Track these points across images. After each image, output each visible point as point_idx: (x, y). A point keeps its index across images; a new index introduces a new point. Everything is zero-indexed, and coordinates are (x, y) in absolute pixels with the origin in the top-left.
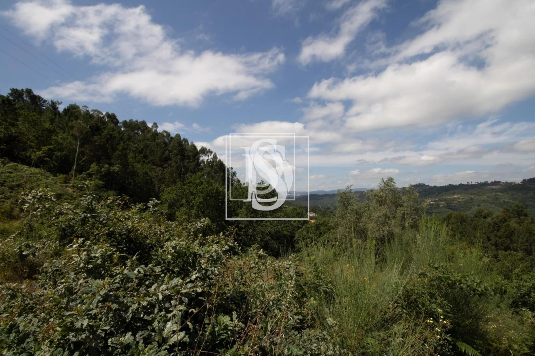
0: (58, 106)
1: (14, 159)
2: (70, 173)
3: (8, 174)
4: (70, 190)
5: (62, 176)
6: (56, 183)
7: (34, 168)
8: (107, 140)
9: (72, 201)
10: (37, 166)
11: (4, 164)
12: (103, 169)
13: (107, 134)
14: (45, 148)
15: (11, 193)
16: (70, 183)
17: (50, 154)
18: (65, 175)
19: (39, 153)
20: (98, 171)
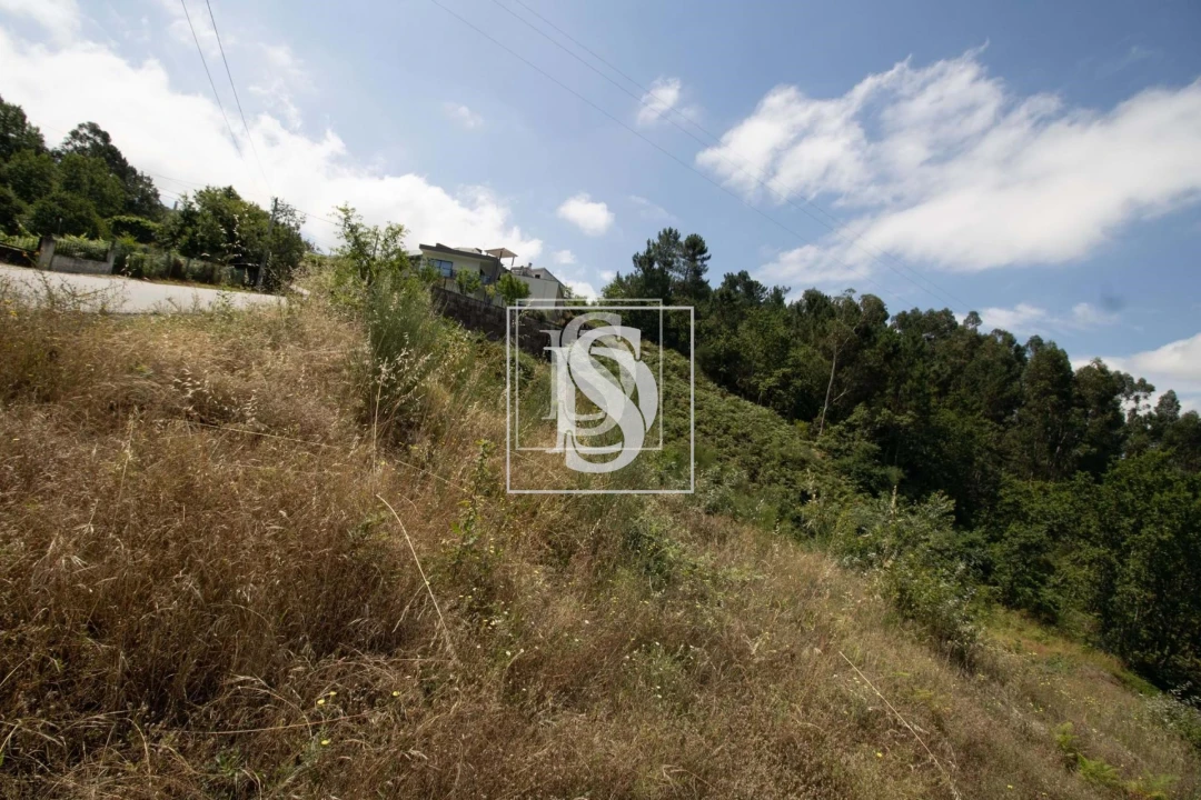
0: (783, 295)
1: (734, 389)
2: (815, 420)
3: (731, 414)
4: (818, 455)
5: (802, 424)
6: (793, 437)
7: (760, 407)
8: (888, 358)
9: (824, 477)
10: (765, 404)
11: (723, 396)
12: (878, 418)
13: (887, 345)
14: (778, 373)
15: (736, 446)
16: (815, 441)
17: (785, 382)
18: (807, 424)
19: (771, 381)
20: (867, 423)
